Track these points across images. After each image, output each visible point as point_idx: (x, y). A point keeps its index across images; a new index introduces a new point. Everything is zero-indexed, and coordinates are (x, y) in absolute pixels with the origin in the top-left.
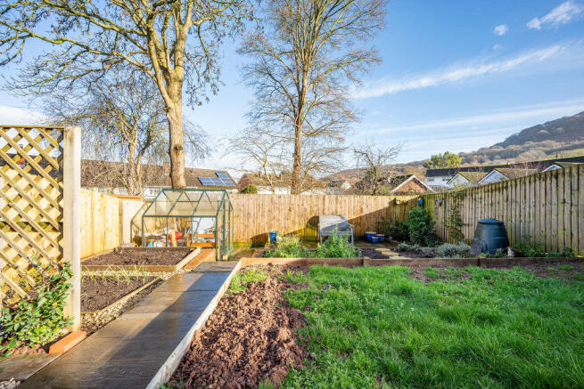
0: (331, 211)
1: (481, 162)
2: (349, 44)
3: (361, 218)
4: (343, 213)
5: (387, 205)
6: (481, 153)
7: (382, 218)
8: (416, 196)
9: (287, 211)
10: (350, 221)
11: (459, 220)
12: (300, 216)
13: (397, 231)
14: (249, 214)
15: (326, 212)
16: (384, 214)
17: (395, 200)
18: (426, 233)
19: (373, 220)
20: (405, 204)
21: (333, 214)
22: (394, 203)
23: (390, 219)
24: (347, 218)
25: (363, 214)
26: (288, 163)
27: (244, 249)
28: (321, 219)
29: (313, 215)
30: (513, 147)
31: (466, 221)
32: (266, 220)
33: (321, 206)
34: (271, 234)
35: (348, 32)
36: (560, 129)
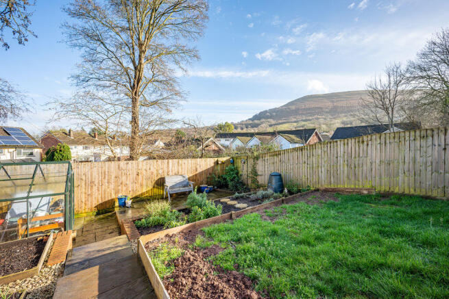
0: (174, 172)
1: (242, 129)
2: (176, 38)
3: (196, 175)
4: (183, 173)
5: (212, 165)
6: (241, 123)
7: (210, 174)
8: (228, 158)
9: (135, 175)
10: (189, 179)
11: (256, 172)
12: (147, 179)
13: (219, 182)
14: (92, 182)
15: (170, 173)
16: (211, 171)
17: (217, 161)
18: (238, 182)
19: (204, 176)
20: (223, 163)
21: (176, 174)
22: (217, 163)
23: (215, 174)
24: (187, 177)
25: (198, 172)
26: (127, 129)
27: (88, 219)
28: (167, 179)
29: (159, 177)
30: (256, 121)
31: (259, 173)
32: (112, 186)
33: (166, 169)
34: (120, 199)
35: (176, 28)
36: (274, 114)
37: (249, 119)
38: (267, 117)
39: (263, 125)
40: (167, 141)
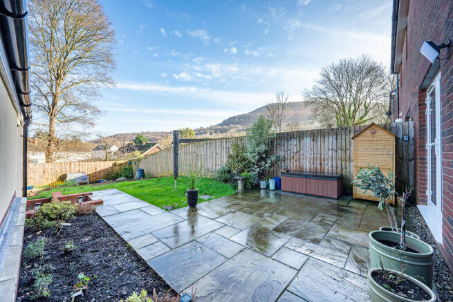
0: (75, 170)
3: (95, 173)
4: (84, 171)
5: (111, 166)
6: (210, 128)
7: (109, 172)
8: (126, 161)
10: (89, 175)
12: (52, 175)
15: (72, 171)
17: (115, 163)
19: (103, 173)
20: (121, 164)
21: (77, 172)
23: (113, 172)
24: (87, 173)
25: (97, 171)
28: (68, 176)
29: (63, 173)
30: (225, 127)
36: (242, 120)
37: (219, 124)
38: (236, 123)
39: (232, 131)
40: (120, 146)
